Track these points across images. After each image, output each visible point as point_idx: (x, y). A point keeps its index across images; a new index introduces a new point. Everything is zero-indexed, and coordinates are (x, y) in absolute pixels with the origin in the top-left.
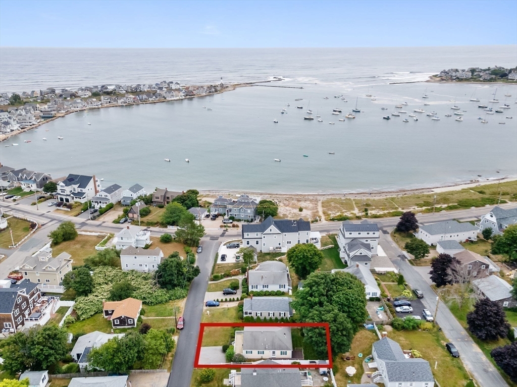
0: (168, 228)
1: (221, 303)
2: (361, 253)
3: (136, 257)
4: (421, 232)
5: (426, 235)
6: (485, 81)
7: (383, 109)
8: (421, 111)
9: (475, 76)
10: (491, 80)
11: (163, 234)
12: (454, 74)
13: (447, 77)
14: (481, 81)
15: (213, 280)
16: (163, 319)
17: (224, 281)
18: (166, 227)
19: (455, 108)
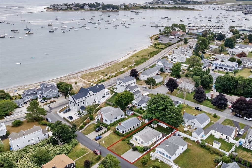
0: (5, 118)
1: (102, 136)
2: (136, 90)
3: (24, 137)
4: (142, 76)
5: (145, 77)
6: (75, 10)
7: (42, 27)
8: (64, 26)
9: (68, 8)
10: (78, 10)
11: (13, 121)
12: (58, 7)
13: (55, 8)
14: (73, 10)
15: (81, 129)
16: (84, 157)
17: (87, 127)
18: (4, 118)
19: (78, 23)
